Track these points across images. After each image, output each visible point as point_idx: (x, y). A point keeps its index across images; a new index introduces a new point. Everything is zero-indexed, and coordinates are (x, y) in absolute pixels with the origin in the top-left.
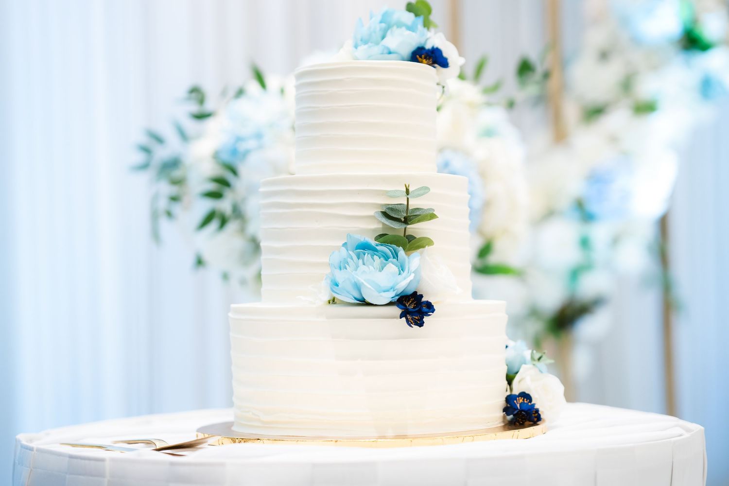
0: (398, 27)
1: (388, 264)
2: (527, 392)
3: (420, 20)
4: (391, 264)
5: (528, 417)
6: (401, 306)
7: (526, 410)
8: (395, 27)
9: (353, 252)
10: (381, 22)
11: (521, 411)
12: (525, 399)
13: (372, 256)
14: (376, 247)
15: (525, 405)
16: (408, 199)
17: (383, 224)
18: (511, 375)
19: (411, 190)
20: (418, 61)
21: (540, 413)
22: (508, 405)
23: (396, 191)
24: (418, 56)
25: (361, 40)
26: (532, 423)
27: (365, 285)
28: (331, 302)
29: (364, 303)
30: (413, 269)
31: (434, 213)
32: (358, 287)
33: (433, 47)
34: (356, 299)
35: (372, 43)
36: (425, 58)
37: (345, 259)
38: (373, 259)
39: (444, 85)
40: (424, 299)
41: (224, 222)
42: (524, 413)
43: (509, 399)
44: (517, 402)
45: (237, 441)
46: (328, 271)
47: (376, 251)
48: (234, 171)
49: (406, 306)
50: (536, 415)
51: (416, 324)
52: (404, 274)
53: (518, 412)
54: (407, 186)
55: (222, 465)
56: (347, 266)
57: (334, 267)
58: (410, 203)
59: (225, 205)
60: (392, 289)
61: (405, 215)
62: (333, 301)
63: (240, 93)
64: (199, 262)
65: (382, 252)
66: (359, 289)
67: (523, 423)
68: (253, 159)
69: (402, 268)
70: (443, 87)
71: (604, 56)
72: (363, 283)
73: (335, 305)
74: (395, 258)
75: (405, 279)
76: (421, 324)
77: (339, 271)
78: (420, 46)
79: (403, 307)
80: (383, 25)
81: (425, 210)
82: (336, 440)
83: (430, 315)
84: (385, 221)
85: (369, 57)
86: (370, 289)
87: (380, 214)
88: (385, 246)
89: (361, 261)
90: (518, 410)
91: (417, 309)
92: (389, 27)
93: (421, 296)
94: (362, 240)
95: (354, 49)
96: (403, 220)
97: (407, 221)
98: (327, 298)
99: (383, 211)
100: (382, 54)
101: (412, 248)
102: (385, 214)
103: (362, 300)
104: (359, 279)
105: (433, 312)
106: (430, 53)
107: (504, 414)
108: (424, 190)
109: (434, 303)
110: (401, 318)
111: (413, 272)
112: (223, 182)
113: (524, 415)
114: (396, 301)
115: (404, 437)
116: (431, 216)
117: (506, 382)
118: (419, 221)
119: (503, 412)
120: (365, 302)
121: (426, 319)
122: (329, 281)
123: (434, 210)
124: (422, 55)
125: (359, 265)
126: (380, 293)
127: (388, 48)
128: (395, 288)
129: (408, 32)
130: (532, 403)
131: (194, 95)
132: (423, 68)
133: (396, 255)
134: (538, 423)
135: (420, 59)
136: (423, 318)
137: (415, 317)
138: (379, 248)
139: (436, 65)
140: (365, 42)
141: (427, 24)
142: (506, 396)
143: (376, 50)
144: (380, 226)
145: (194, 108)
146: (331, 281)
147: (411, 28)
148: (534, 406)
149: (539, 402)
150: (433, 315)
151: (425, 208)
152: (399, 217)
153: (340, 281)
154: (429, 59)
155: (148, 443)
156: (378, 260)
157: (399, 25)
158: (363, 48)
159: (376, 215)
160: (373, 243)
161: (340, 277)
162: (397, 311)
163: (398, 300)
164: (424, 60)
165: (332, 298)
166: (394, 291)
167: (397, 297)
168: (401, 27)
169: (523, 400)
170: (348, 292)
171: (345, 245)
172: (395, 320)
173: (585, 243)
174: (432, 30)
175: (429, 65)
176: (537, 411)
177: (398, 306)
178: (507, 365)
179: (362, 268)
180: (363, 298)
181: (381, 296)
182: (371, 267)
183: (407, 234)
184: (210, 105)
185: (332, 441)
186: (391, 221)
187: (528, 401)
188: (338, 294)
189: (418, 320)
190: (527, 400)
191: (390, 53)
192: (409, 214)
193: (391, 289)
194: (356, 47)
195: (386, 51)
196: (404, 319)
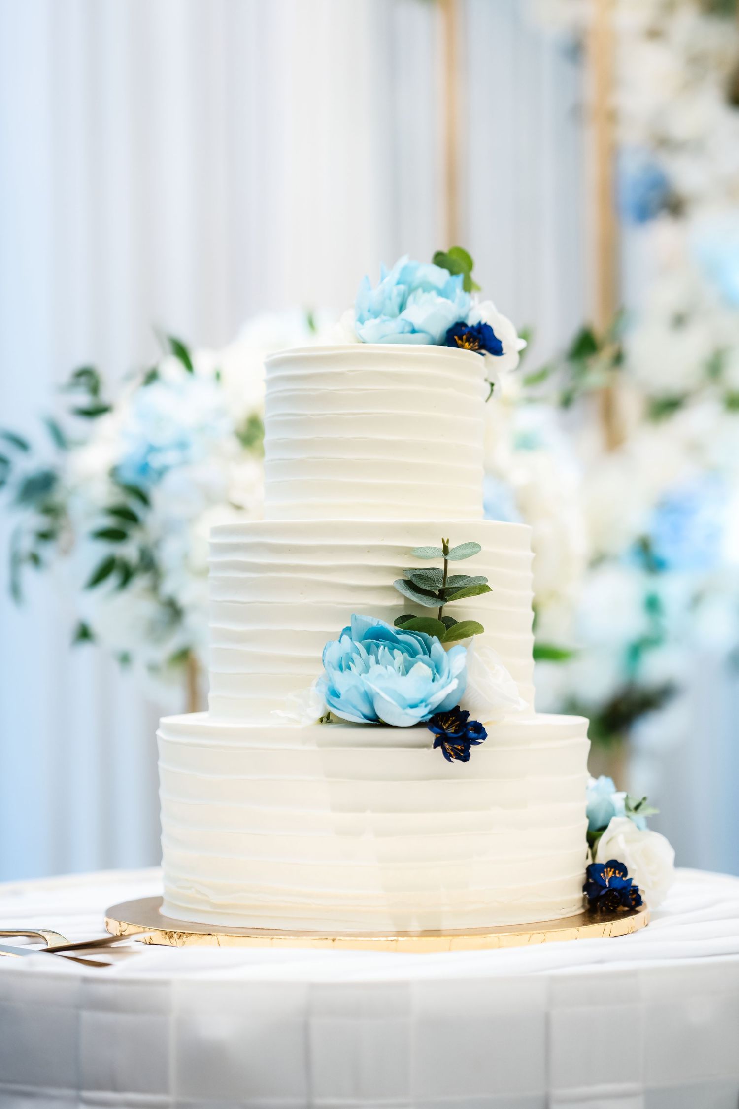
0: (424, 291)
1: (416, 663)
2: (620, 861)
3: (459, 280)
4: (420, 663)
5: (623, 900)
6: (435, 729)
7: (619, 888)
8: (420, 291)
9: (360, 642)
10: (398, 284)
11: (611, 890)
12: (617, 872)
13: (391, 649)
14: (397, 636)
15: (618, 880)
16: (446, 561)
17: (407, 599)
18: (595, 833)
19: (451, 546)
20: (457, 346)
21: (640, 892)
22: (591, 881)
23: (429, 548)
24: (456, 337)
25: (369, 311)
26: (626, 909)
27: (381, 697)
28: (325, 720)
29: (376, 722)
30: (455, 671)
31: (487, 584)
32: (369, 699)
33: (480, 323)
34: (366, 717)
35: (385, 315)
36: (468, 340)
37: (348, 654)
38: (392, 654)
39: (493, 381)
40: (470, 719)
41: (127, 575)
42: (617, 894)
43: (593, 871)
44: (604, 875)
45: (175, 935)
46: (320, 671)
47: (396, 641)
48: (143, 498)
49: (442, 728)
50: (634, 896)
51: (458, 757)
52: (442, 680)
53: (607, 891)
54: (446, 541)
55: (165, 983)
56: (351, 664)
57: (333, 667)
58: (449, 567)
59: (129, 551)
60: (424, 704)
61: (441, 586)
62: (327, 719)
63: (152, 377)
64: (84, 634)
65: (406, 643)
66: (371, 703)
67: (615, 908)
68: (173, 481)
69: (437, 669)
70: (492, 385)
71: (679, 321)
72: (378, 694)
73: (331, 726)
74: (426, 654)
75: (443, 687)
76: (465, 758)
77: (340, 673)
78: (459, 321)
79: (439, 731)
80: (402, 287)
81: (472, 578)
82: (332, 938)
83: (480, 743)
84: (411, 595)
85: (382, 339)
86: (390, 703)
87: (403, 583)
88: (411, 634)
89: (372, 658)
90: (607, 889)
91: (460, 734)
92: (411, 290)
93: (467, 714)
94: (375, 624)
95: (358, 324)
96: (437, 593)
97: (444, 595)
98: (319, 714)
99: (406, 579)
100: (402, 333)
101: (451, 637)
102: (410, 584)
103: (374, 718)
104: (373, 686)
105: (484, 738)
106: (475, 333)
107: (585, 895)
108: (472, 548)
109: (485, 724)
110: (435, 747)
111: (457, 677)
112: (125, 515)
113: (617, 897)
114: (428, 721)
115: (435, 933)
116: (480, 589)
117: (587, 845)
118: (462, 596)
119: (584, 891)
120: (379, 722)
121: (473, 749)
122: (324, 689)
123: (486, 580)
124: (463, 335)
125: (371, 664)
126: (404, 708)
127: (411, 324)
128: (428, 702)
129: (441, 300)
130: (628, 877)
131: (83, 379)
132: (465, 356)
133: (427, 649)
134: (638, 909)
135: (459, 342)
136: (470, 747)
137: (456, 746)
138: (401, 637)
139: (483, 352)
140: (376, 315)
141: (468, 286)
142: (587, 866)
143: (394, 326)
144: (401, 602)
145: (83, 399)
146: (329, 689)
147: (442, 293)
148: (631, 882)
149: (637, 876)
150: (485, 742)
151: (472, 575)
152: (432, 589)
153: (342, 690)
154: (474, 342)
155: (32, 936)
156: (400, 657)
157: (427, 287)
158: (372, 323)
159: (398, 586)
160: (392, 629)
161: (343, 682)
162: (428, 736)
163: (431, 720)
164: (467, 344)
165: (326, 715)
166: (426, 706)
167: (430, 716)
168: (429, 292)
169: (614, 873)
170: (355, 707)
171: (348, 630)
172: (425, 749)
173: (652, 605)
174: (476, 295)
175: (474, 351)
176: (635, 890)
177: (431, 729)
178: (588, 817)
179: (376, 669)
180: (376, 715)
181: (407, 714)
182: (389, 668)
183: (443, 615)
184: (106, 396)
185: (327, 939)
186: (420, 595)
187: (622, 874)
188: (339, 710)
189: (462, 751)
190: (619, 873)
191: (414, 331)
192: (447, 586)
193: (422, 702)
194: (361, 320)
195: (408, 329)
196: (439, 749)
